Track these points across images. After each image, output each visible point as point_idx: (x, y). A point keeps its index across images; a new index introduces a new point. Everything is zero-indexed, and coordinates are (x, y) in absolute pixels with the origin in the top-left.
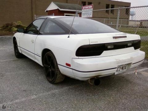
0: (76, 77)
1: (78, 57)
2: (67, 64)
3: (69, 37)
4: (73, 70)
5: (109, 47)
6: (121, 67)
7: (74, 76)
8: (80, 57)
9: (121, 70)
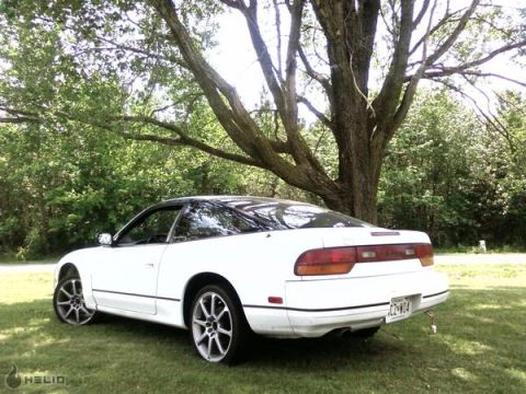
0: (296, 330)
1: (299, 278)
2: (272, 300)
3: (269, 236)
4: (289, 311)
5: (366, 255)
6: (398, 304)
7: (292, 327)
8: (304, 278)
9: (398, 313)
